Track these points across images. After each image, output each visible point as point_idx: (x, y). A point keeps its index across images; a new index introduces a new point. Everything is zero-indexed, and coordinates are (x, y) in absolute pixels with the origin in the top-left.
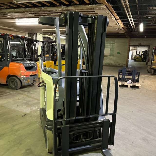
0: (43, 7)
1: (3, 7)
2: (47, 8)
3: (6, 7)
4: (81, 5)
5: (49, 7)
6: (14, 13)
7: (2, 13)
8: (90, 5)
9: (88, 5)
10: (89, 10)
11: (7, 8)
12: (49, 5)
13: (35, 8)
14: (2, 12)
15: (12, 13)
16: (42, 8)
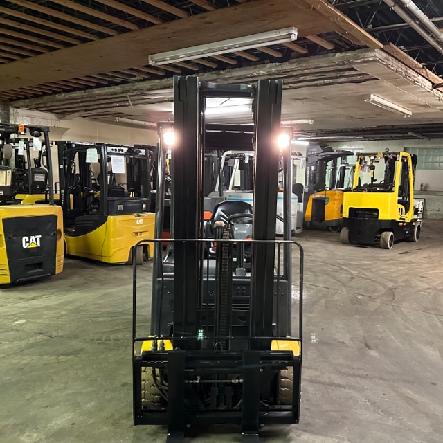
0: (223, 70)
1: (135, 76)
2: (232, 71)
3: (141, 77)
4: (316, 57)
5: (237, 69)
6: (161, 89)
7: (136, 90)
8: (338, 55)
9: (332, 54)
10: (340, 68)
11: (145, 80)
12: (234, 63)
13: (206, 75)
14: (135, 87)
15: (156, 89)
16: (222, 72)
